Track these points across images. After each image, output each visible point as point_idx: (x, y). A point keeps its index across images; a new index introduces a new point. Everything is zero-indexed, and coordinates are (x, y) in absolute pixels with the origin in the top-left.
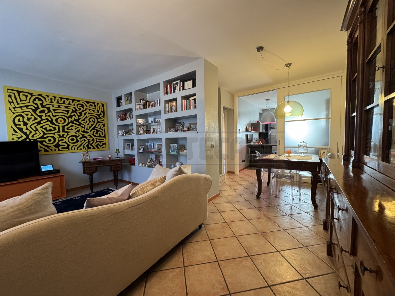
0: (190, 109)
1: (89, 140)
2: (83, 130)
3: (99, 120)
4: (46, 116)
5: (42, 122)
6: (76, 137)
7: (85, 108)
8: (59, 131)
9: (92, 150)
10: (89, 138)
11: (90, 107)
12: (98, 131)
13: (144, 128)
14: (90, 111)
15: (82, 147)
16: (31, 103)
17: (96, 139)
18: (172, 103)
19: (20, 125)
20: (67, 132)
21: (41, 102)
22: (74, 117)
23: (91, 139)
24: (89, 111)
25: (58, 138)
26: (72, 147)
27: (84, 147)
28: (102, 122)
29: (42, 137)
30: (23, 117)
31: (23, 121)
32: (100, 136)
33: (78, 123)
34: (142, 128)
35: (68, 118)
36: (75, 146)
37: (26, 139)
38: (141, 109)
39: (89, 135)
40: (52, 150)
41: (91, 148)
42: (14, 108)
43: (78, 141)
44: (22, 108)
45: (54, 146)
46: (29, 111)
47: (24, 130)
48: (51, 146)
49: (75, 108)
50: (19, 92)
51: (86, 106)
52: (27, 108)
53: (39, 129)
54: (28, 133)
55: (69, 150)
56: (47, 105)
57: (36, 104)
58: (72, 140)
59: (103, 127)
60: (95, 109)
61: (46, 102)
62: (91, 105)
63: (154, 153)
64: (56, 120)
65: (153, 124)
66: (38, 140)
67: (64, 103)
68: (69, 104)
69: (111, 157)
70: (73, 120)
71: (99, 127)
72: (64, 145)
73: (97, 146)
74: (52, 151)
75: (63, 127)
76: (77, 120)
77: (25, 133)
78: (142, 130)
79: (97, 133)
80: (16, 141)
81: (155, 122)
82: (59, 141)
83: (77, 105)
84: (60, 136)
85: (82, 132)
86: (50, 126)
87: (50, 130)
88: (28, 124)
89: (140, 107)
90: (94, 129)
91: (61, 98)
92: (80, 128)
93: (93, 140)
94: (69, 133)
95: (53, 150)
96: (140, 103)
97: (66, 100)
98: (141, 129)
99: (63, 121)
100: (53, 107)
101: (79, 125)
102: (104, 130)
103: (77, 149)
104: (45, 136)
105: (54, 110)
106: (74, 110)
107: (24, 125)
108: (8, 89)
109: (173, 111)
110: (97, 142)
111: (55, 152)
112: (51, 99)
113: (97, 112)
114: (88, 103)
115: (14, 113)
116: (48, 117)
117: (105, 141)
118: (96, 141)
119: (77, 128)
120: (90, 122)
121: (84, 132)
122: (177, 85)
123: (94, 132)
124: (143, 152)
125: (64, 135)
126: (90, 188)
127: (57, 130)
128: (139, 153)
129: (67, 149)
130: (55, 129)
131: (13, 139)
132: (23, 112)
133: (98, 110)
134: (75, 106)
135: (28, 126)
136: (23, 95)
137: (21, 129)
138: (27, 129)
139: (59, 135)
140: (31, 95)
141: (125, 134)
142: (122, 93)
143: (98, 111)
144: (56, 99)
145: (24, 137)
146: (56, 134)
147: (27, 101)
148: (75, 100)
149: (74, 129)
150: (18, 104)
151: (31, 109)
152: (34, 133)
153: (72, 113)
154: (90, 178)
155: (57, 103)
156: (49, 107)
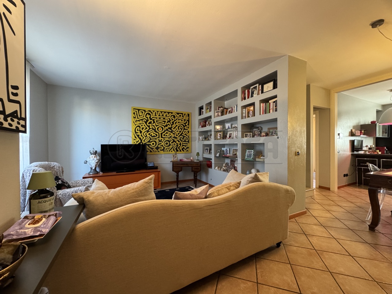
1: (177, 144)
2: (174, 136)
3: (185, 128)
4: (152, 126)
5: (150, 130)
6: (169, 141)
7: (176, 118)
8: (159, 137)
9: (179, 152)
10: (177, 142)
11: (180, 117)
12: (184, 137)
13: (221, 134)
15: (172, 150)
16: (145, 117)
17: (183, 143)
18: (250, 107)
19: (138, 133)
20: (164, 138)
21: (150, 116)
22: (168, 126)
23: (179, 143)
24: (179, 120)
25: (158, 142)
26: (166, 150)
27: (174, 150)
28: (187, 129)
29: (149, 142)
30: (140, 127)
31: (140, 130)
32: (185, 141)
33: (170, 131)
35: (165, 126)
36: (168, 149)
37: (140, 143)
38: (219, 116)
39: (178, 140)
40: (154, 151)
41: (178, 150)
42: (136, 121)
43: (170, 145)
44: (140, 121)
45: (156, 148)
46: (143, 123)
47: (140, 136)
48: (153, 148)
49: (169, 119)
50: (139, 110)
51: (177, 117)
52: (142, 121)
53: (148, 135)
54: (142, 139)
55: (164, 151)
56: (153, 117)
57: (147, 118)
58: (167, 144)
59: (188, 134)
60: (183, 118)
61: (153, 115)
62: (180, 116)
63: (229, 157)
64: (158, 129)
65: (230, 130)
66: (147, 143)
67: (163, 116)
68: (166, 116)
69: (193, 159)
70: (168, 128)
71: (185, 133)
72: (161, 148)
73: (182, 149)
75: (162, 134)
76: (170, 128)
77: (140, 138)
79: (183, 139)
80: (136, 144)
81: (232, 128)
82: (159, 144)
83: (171, 116)
85: (173, 137)
86: (154, 133)
87: (154, 136)
88: (142, 132)
89: (218, 114)
90: (181, 135)
91: (161, 112)
92: (172, 134)
93: (180, 144)
94: (165, 139)
95: (155, 151)
96: (219, 111)
97: (164, 113)
98: (218, 135)
99: (161, 130)
100: (156, 119)
101: (171, 132)
102: (188, 136)
103: (169, 151)
104: (151, 141)
105: (157, 121)
106: (169, 120)
107: (140, 133)
108: (134, 109)
109: (250, 116)
110: (183, 145)
111: (155, 153)
112: (156, 113)
113: (184, 121)
114: (178, 114)
115: (136, 125)
116: (153, 127)
117: (189, 145)
119: (170, 134)
120: (179, 129)
121: (175, 137)
122: (255, 90)
123: (181, 137)
124: (219, 157)
125: (161, 140)
126: (176, 184)
127: (158, 136)
128: (215, 157)
129: (163, 151)
130: (157, 135)
131: (134, 143)
132: (140, 124)
133: (185, 119)
134: (170, 117)
135: (142, 133)
136: (141, 112)
137: (138, 136)
138: (141, 136)
139: (159, 140)
140: (145, 111)
141: (204, 139)
142: (204, 103)
144: (159, 112)
145: (140, 141)
146: (157, 139)
147: (143, 116)
148: (170, 113)
149: (168, 135)
150: (138, 118)
151: (144, 121)
152: (145, 138)
153: (167, 123)
154: (177, 176)
155: (159, 116)
156: (154, 119)
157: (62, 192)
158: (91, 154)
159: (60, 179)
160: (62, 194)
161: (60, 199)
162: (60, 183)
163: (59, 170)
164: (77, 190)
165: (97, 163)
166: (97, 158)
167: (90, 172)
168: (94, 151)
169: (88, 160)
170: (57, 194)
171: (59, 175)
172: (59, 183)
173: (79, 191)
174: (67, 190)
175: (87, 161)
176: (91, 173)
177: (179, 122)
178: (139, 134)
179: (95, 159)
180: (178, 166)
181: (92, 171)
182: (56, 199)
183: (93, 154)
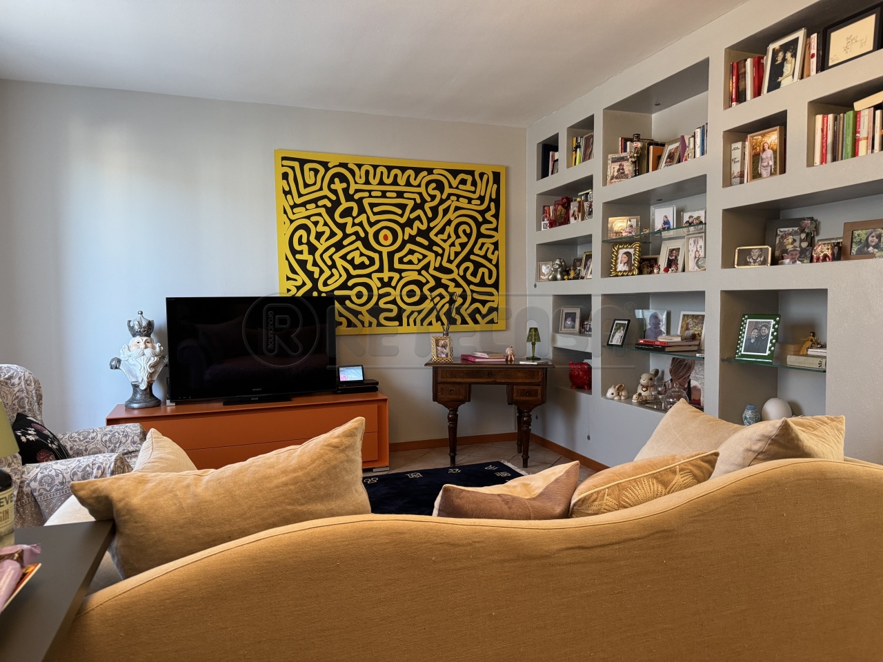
0: (855, 153)
1: (451, 295)
2: (437, 265)
3: (483, 229)
4: (354, 225)
5: (345, 242)
6: (420, 285)
7: (447, 190)
8: (381, 270)
9: (459, 326)
10: (452, 288)
11: (461, 187)
12: (478, 265)
13: (632, 251)
14: (461, 199)
15: (432, 317)
16: (326, 192)
17: (472, 291)
18: (763, 135)
19: (301, 252)
20: (400, 271)
21: (344, 185)
22: (417, 224)
23: (459, 291)
24: (458, 200)
25: (379, 289)
26: (408, 317)
27: (438, 319)
28: (492, 237)
29: (344, 286)
30: (309, 231)
31: (309, 243)
32: (482, 283)
33: (426, 243)
34: (625, 250)
35: (403, 226)
36: (416, 314)
37: (311, 291)
38: (626, 177)
39: (453, 280)
40: (362, 323)
41: (456, 320)
42: (292, 207)
43: (423, 299)
44: (308, 206)
45: (369, 311)
46: (319, 214)
47: (310, 267)
48: (360, 313)
49: (420, 194)
50: (303, 162)
51: (451, 186)
52: (317, 206)
53: (339, 263)
54: (316, 276)
55: (401, 324)
56: (357, 191)
57: (335, 192)
58: (411, 294)
59: (493, 253)
60: (474, 192)
61: (356, 183)
62: (463, 182)
63: (667, 349)
64: (376, 236)
65: (671, 233)
66: (337, 293)
68: (408, 184)
69: (513, 353)
70: (414, 232)
71: (482, 253)
72: (391, 311)
73: (472, 315)
74: (363, 326)
75: (391, 255)
76: (424, 234)
77: (310, 274)
78: (625, 260)
79: (474, 274)
80: (293, 298)
81: (679, 225)
82: (381, 297)
83: (428, 183)
84: (384, 284)
85: (435, 269)
86: (362, 254)
87: (362, 266)
88: (316, 249)
89: (621, 169)
90: (467, 259)
91: (389, 168)
92: (431, 256)
93: (464, 296)
94: (403, 274)
95: (367, 324)
96: (624, 154)
97: (399, 172)
98: (620, 256)
99: (391, 239)
100: (370, 196)
101: (429, 248)
102: (494, 262)
103: (422, 325)
104: (350, 283)
106: (418, 201)
107: (309, 253)
108: (284, 158)
109: (765, 173)
110: (474, 301)
111: (367, 330)
112: (367, 172)
113: (479, 202)
114: (455, 173)
115: (292, 221)
116: (358, 228)
117: (498, 300)
118: (473, 298)
119: (425, 256)
120: (458, 237)
121: (441, 269)
123: (467, 269)
124: (622, 346)
125: (391, 279)
126: (448, 450)
127: (376, 266)
128: (607, 345)
129: (397, 323)
130: (372, 261)
131: (289, 290)
132: (308, 217)
133: (483, 194)
134: (422, 190)
135: (318, 256)
136: (310, 169)
137: (302, 264)
138: (315, 264)
139: (381, 280)
140: (325, 165)
141: (561, 273)
142: (560, 124)
143: (482, 199)
144: (379, 170)
145: (309, 285)
146: (375, 276)
147: (317, 186)
148: (423, 170)
149: (416, 262)
150: (300, 195)
151: (324, 206)
152: (327, 273)
153: (412, 211)
154: (450, 419)
155: (378, 184)
156: (362, 199)
157: (39, 469)
158: (134, 335)
159: (30, 424)
160: (39, 477)
161: (34, 498)
162: (31, 438)
163: (27, 393)
164: (88, 465)
165: (154, 366)
166: (154, 348)
167: (132, 400)
168: (144, 324)
169: (121, 357)
170: (23, 476)
171: (29, 410)
172: (28, 440)
173: (95, 471)
174: (55, 467)
175: (119, 361)
176: (136, 406)
177: (457, 209)
178: (305, 256)
179: (148, 352)
180: (453, 380)
181: (138, 396)
182: (23, 497)
183: (141, 334)
